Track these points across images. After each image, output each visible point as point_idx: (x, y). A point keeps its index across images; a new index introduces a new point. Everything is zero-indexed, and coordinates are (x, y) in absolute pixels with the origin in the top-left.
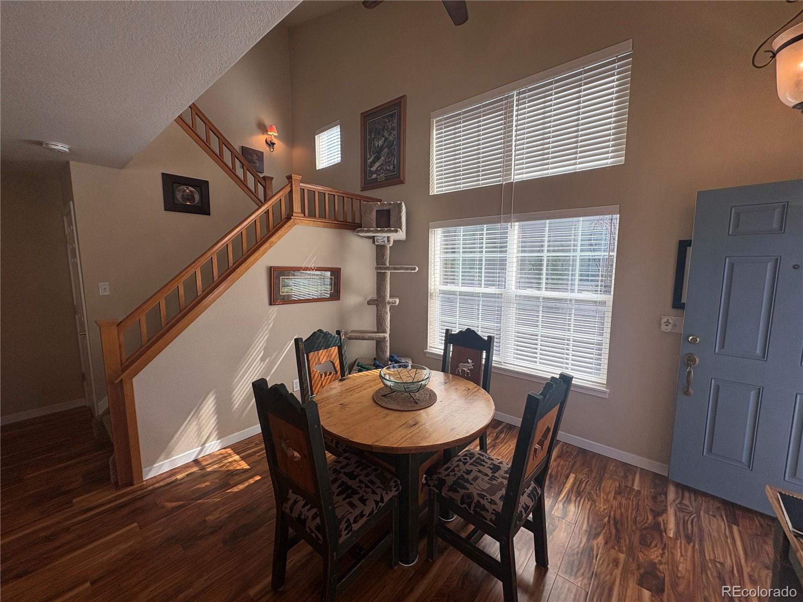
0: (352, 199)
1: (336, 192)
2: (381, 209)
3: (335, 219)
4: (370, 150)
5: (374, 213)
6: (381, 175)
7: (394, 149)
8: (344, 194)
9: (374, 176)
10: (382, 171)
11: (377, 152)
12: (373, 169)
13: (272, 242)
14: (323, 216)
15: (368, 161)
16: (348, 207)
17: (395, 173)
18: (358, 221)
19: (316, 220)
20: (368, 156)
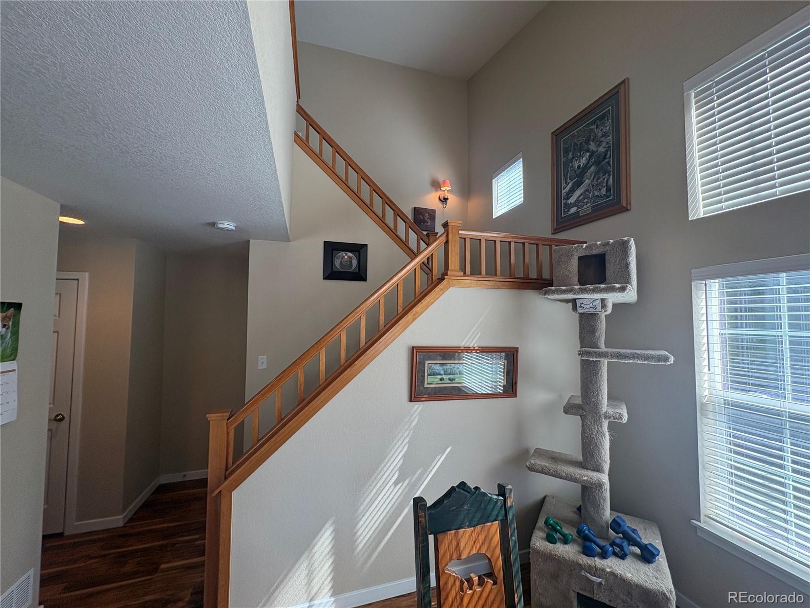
0: (537, 245)
1: (513, 238)
2: (588, 254)
3: (510, 276)
4: (566, 176)
5: (574, 263)
6: (585, 207)
7: (608, 163)
8: (525, 239)
9: (573, 210)
10: (586, 200)
11: (577, 176)
12: (572, 200)
13: (417, 313)
14: (492, 272)
15: (563, 192)
16: (531, 259)
17: (612, 197)
18: (546, 275)
19: (480, 279)
20: (563, 185)
